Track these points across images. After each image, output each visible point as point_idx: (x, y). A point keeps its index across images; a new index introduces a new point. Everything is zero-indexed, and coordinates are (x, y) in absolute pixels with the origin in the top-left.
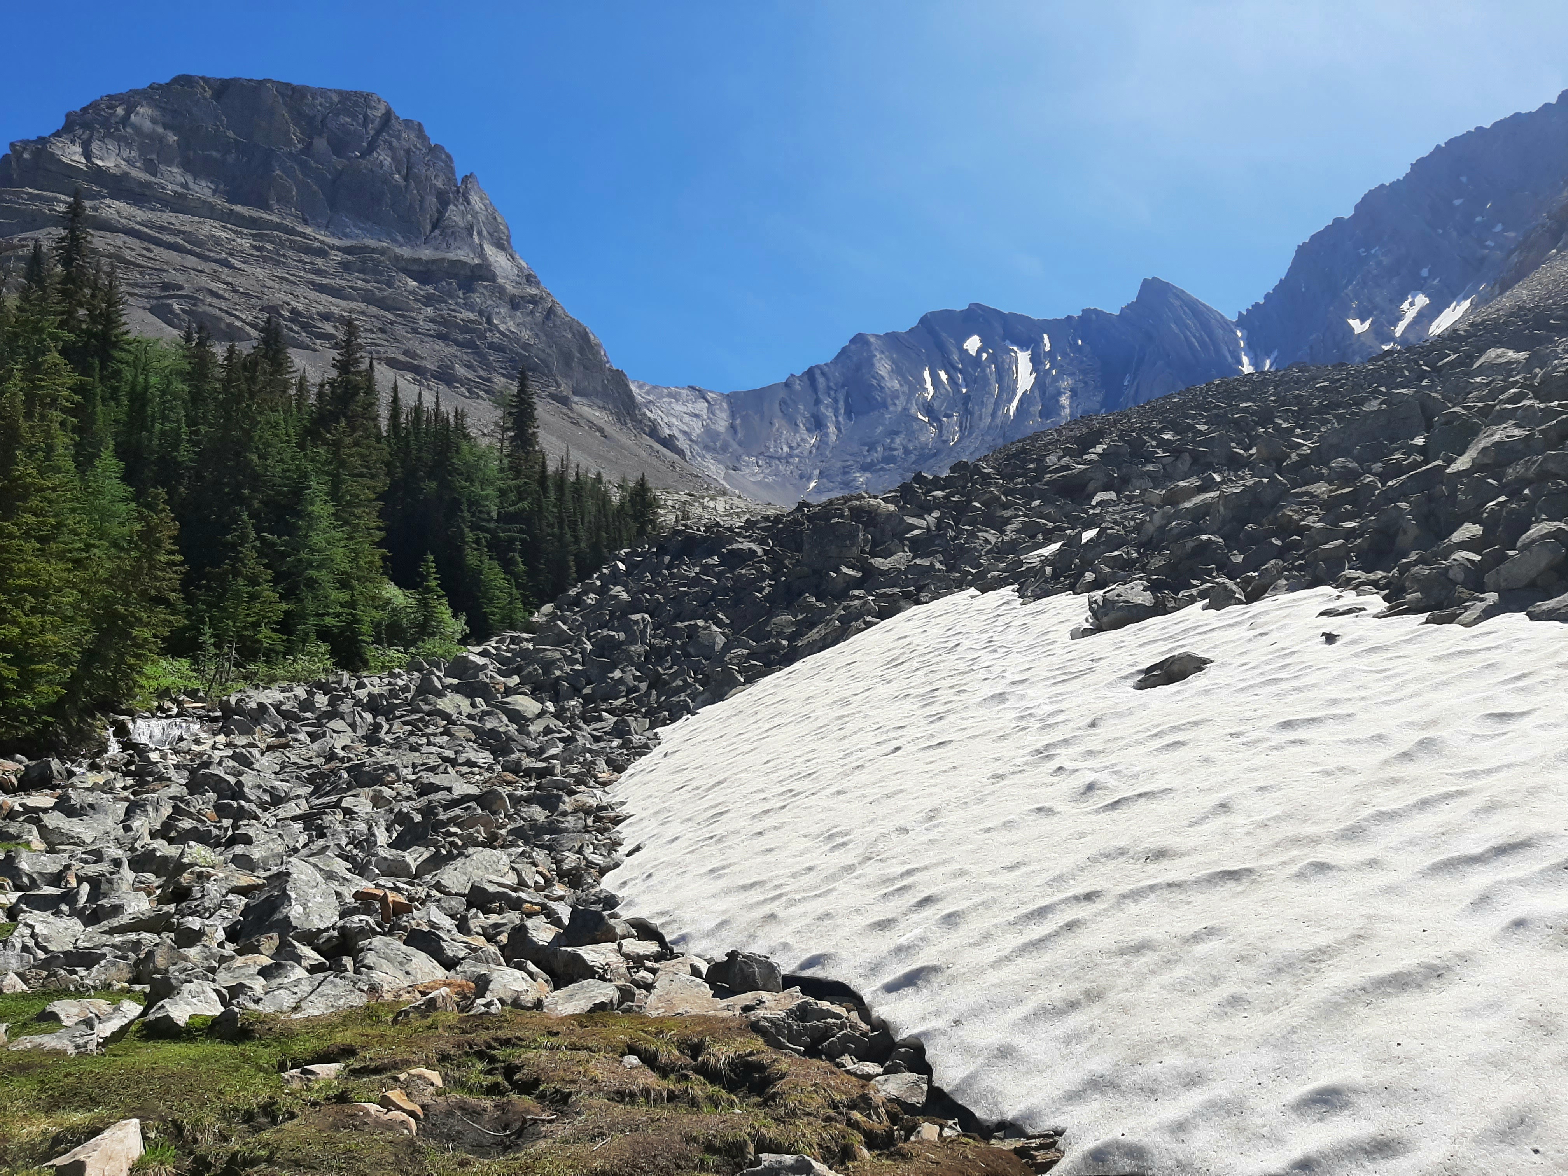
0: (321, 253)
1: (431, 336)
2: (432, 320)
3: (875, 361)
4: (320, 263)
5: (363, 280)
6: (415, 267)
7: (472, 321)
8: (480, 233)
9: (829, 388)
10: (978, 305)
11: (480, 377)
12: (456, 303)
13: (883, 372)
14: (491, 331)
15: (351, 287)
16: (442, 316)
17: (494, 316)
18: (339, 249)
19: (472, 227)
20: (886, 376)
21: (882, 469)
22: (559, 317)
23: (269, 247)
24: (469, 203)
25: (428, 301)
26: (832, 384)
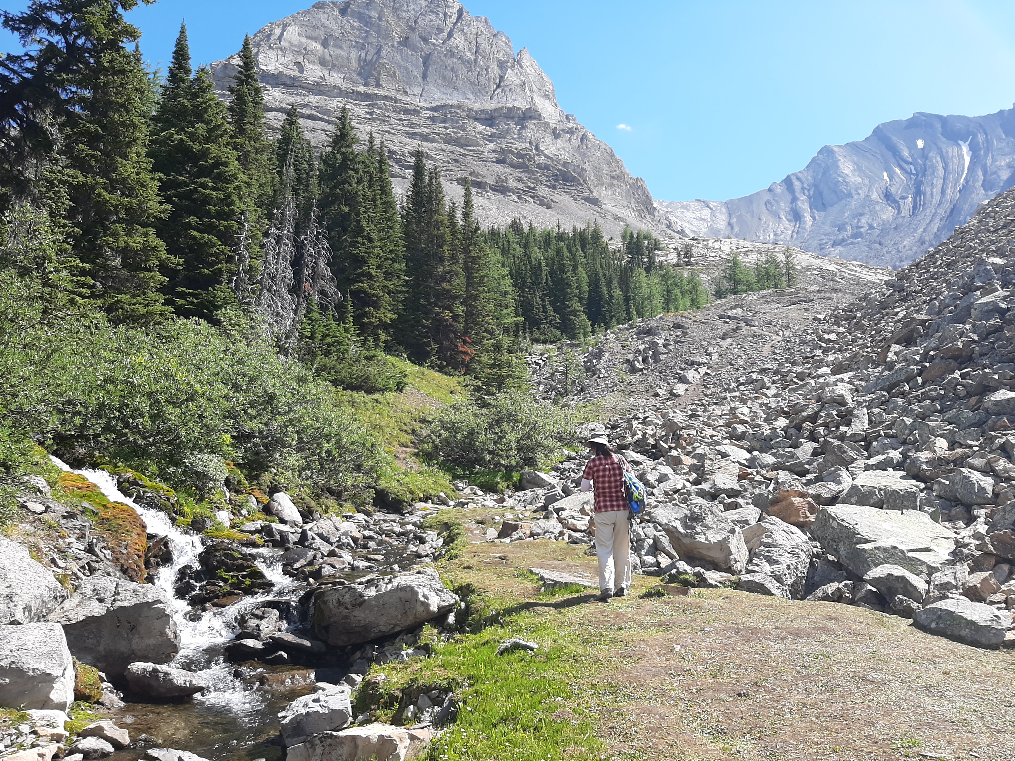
0: (415, 112)
1: (493, 162)
2: (494, 151)
3: (839, 163)
4: (414, 119)
5: (445, 128)
6: (483, 116)
7: (523, 149)
8: (531, 89)
9: (803, 188)
10: (921, 114)
11: (528, 187)
12: (513, 138)
13: (847, 171)
14: (538, 155)
15: (435, 133)
16: (501, 148)
17: (540, 144)
18: (428, 109)
19: (524, 84)
20: (850, 174)
21: (852, 243)
22: (590, 141)
23: (378, 111)
24: (522, 67)
25: (491, 138)
26: (805, 185)
